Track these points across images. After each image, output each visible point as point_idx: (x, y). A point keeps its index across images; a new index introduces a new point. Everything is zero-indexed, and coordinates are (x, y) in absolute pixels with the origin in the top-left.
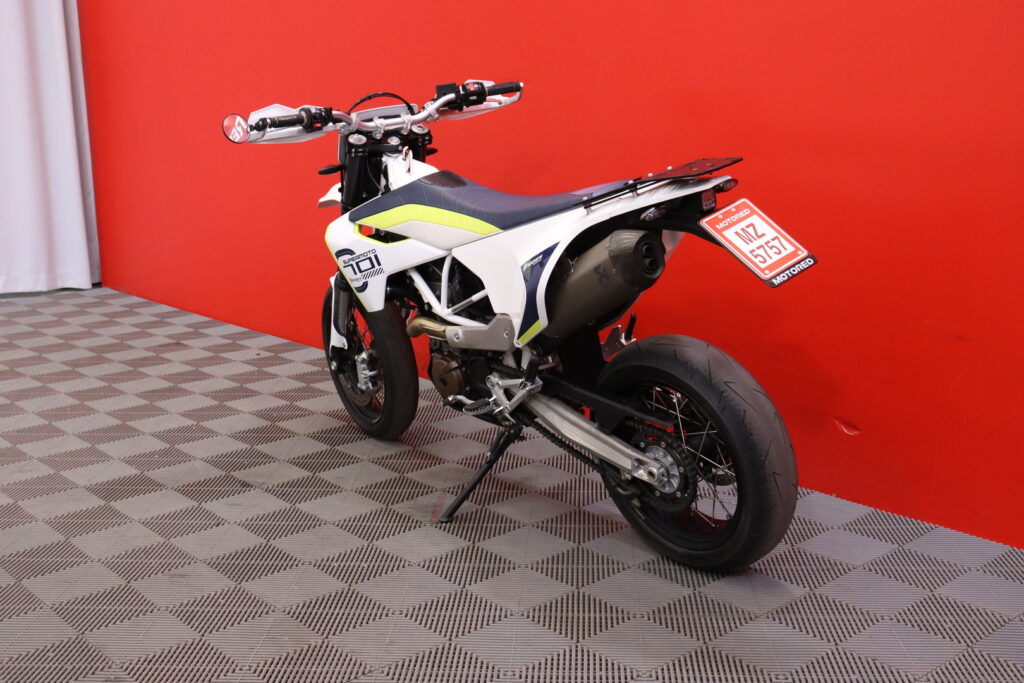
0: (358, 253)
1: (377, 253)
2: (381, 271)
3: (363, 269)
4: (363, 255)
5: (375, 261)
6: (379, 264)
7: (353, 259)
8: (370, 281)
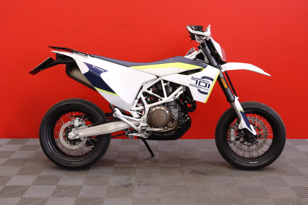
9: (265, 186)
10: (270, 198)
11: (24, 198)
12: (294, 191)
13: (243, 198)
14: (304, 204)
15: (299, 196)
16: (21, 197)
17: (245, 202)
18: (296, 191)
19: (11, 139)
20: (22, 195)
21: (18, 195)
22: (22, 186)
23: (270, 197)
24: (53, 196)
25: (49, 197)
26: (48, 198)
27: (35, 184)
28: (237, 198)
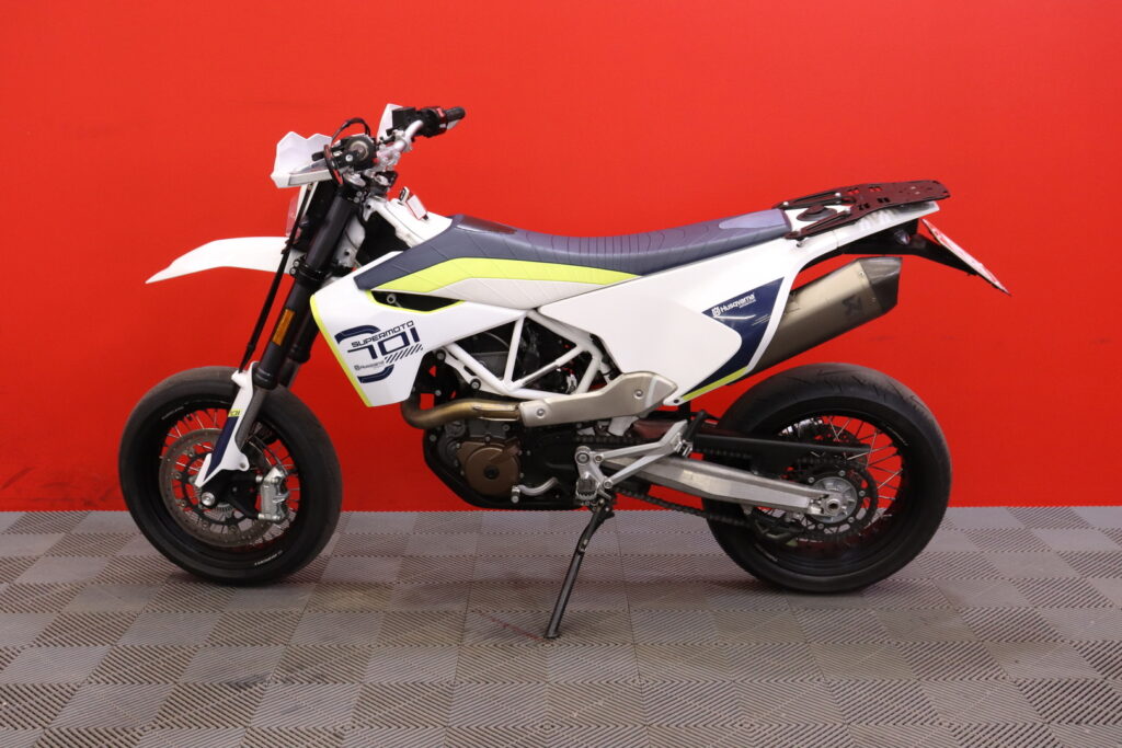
0: (383, 330)
1: (416, 326)
2: (419, 348)
3: (388, 349)
4: (393, 330)
5: (410, 336)
6: (416, 338)
7: (373, 339)
8: (398, 364)
9: (923, 680)
10: (941, 724)
11: (54, 730)
12: (1027, 695)
13: (846, 726)
14: (1060, 746)
15: (1044, 716)
16: (44, 728)
17: (852, 740)
18: (1033, 698)
19: (24, 513)
20: (49, 721)
21: (36, 722)
22: (50, 685)
23: (941, 720)
24: (160, 722)
25: (146, 728)
26: (141, 732)
27: (99, 680)
28: (821, 725)
